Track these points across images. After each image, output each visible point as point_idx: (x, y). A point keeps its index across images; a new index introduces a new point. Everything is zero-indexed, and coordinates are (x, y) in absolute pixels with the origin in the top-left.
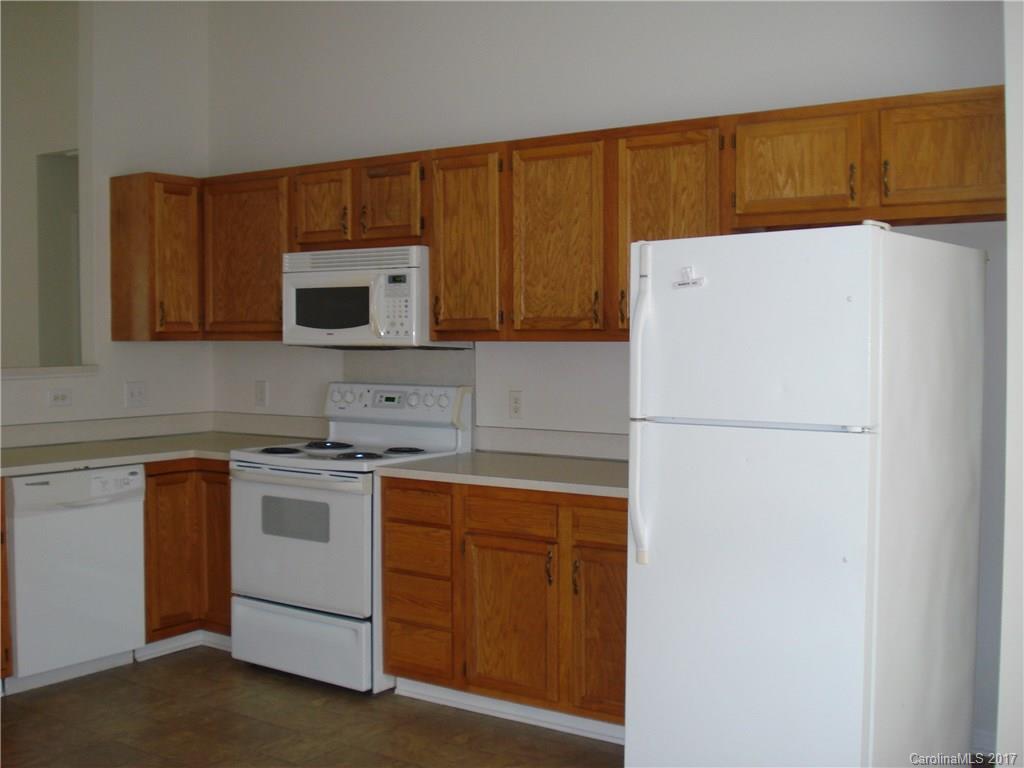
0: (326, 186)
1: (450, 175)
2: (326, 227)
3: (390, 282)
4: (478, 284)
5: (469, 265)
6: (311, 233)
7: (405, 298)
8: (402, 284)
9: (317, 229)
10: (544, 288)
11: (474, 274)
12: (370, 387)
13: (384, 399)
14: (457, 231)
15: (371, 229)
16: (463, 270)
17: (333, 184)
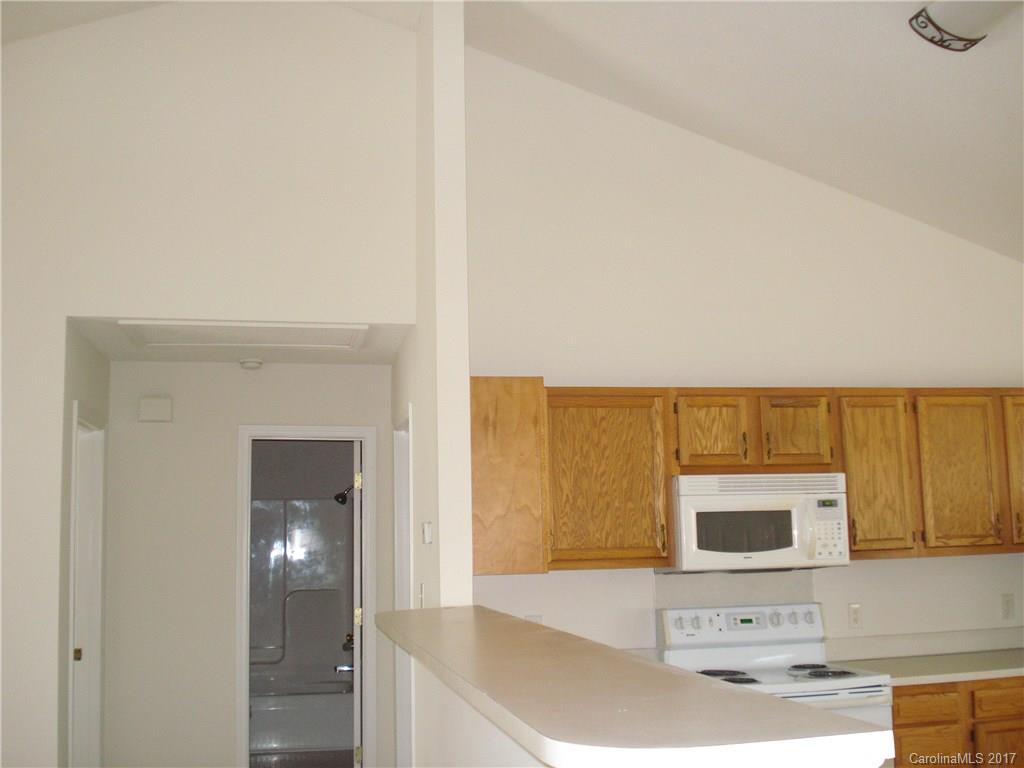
0: (714, 411)
1: (858, 411)
2: (718, 450)
3: (819, 506)
4: (890, 508)
5: (881, 492)
6: (698, 456)
7: (838, 521)
8: (834, 508)
9: (705, 452)
10: (951, 511)
11: (887, 500)
12: (718, 611)
13: (739, 622)
14: (868, 461)
15: (776, 455)
16: (875, 497)
17: (724, 409)
